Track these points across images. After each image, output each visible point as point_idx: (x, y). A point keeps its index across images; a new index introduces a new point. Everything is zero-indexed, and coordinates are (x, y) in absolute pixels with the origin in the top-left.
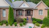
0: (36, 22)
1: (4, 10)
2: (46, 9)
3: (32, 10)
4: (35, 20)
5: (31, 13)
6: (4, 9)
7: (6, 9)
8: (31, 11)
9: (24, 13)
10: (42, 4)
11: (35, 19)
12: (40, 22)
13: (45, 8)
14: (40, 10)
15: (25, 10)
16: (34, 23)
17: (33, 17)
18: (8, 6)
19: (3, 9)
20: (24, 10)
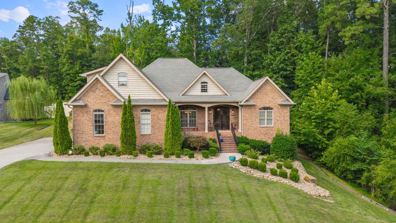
0: (248, 146)
1: (146, 110)
2: (282, 105)
3: (237, 108)
4: (247, 143)
5: (232, 120)
6: (146, 108)
7: (153, 109)
8: (232, 112)
9: (207, 118)
10: (268, 88)
11: (246, 138)
12: (264, 149)
13: (281, 101)
14: (264, 108)
15: (209, 109)
16: (242, 152)
17: (240, 132)
18: (159, 100)
19: (142, 108)
20: (204, 108)
